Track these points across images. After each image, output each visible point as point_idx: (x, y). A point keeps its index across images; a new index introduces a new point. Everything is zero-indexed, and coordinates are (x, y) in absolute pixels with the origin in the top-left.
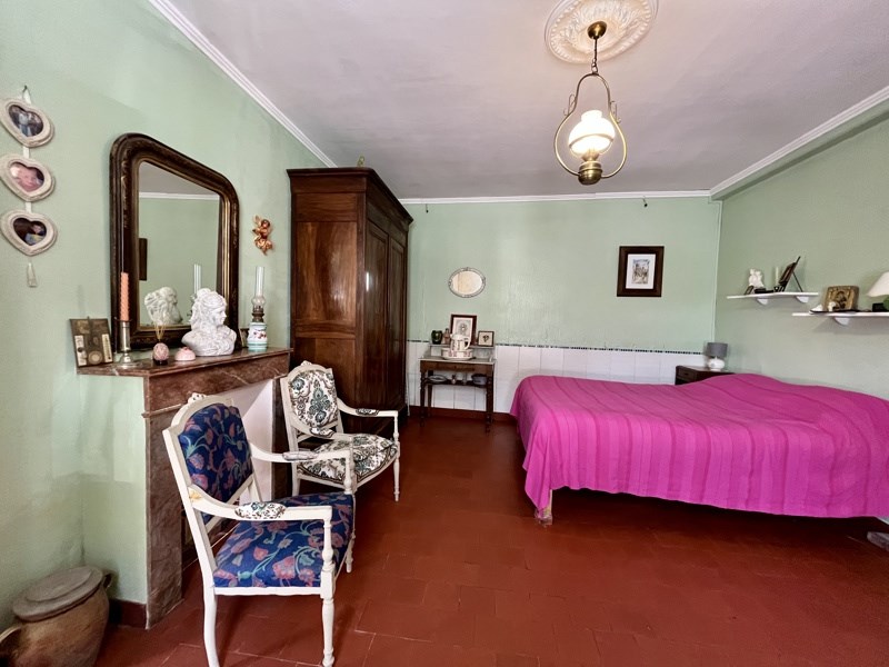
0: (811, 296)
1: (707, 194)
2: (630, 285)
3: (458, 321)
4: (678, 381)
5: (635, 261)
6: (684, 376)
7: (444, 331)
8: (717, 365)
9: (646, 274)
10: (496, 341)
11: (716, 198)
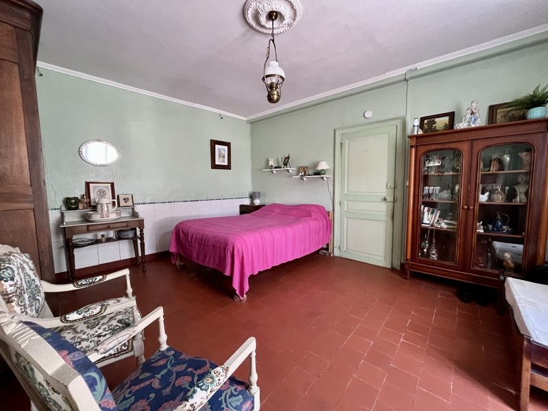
0: (292, 170)
1: (245, 119)
2: (217, 163)
3: (94, 188)
4: (242, 212)
5: (219, 149)
6: (244, 210)
7: (79, 198)
8: (257, 202)
9: (224, 157)
10: (135, 202)
11: (248, 122)
